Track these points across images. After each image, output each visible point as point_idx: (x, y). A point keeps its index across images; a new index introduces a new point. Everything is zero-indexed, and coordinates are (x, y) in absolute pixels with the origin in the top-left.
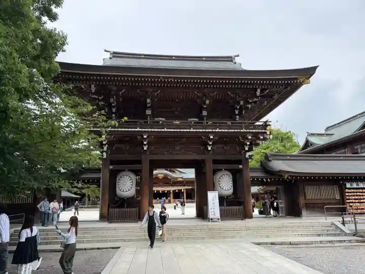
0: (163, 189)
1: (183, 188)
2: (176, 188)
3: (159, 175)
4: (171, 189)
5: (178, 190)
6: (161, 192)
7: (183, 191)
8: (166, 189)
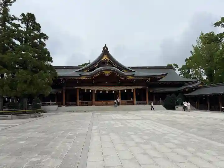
0: (110, 89)
2: (125, 88)
3: (105, 72)
5: (127, 90)
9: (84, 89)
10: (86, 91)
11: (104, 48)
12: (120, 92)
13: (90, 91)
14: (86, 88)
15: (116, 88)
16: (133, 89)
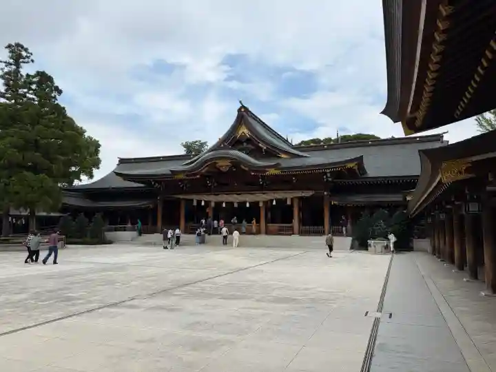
0: (241, 198)
1: (288, 196)
2: (274, 196)
3: (220, 163)
4: (261, 197)
5: (278, 200)
6: (236, 205)
7: (289, 203)
8: (248, 199)
9: (192, 200)
10: (195, 203)
11: (239, 110)
12: (261, 205)
13: (203, 203)
14: (195, 198)
15: (264, 196)
16: (292, 199)
